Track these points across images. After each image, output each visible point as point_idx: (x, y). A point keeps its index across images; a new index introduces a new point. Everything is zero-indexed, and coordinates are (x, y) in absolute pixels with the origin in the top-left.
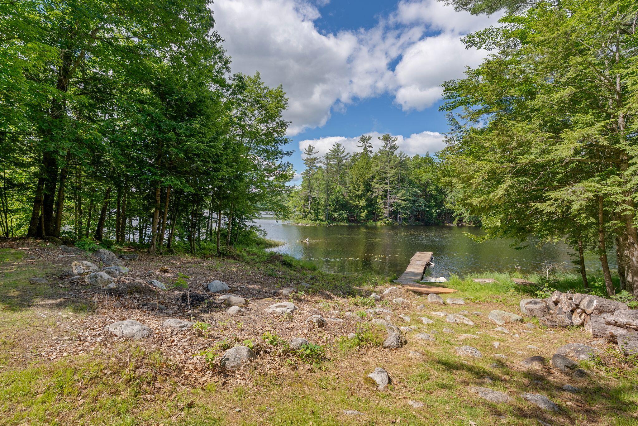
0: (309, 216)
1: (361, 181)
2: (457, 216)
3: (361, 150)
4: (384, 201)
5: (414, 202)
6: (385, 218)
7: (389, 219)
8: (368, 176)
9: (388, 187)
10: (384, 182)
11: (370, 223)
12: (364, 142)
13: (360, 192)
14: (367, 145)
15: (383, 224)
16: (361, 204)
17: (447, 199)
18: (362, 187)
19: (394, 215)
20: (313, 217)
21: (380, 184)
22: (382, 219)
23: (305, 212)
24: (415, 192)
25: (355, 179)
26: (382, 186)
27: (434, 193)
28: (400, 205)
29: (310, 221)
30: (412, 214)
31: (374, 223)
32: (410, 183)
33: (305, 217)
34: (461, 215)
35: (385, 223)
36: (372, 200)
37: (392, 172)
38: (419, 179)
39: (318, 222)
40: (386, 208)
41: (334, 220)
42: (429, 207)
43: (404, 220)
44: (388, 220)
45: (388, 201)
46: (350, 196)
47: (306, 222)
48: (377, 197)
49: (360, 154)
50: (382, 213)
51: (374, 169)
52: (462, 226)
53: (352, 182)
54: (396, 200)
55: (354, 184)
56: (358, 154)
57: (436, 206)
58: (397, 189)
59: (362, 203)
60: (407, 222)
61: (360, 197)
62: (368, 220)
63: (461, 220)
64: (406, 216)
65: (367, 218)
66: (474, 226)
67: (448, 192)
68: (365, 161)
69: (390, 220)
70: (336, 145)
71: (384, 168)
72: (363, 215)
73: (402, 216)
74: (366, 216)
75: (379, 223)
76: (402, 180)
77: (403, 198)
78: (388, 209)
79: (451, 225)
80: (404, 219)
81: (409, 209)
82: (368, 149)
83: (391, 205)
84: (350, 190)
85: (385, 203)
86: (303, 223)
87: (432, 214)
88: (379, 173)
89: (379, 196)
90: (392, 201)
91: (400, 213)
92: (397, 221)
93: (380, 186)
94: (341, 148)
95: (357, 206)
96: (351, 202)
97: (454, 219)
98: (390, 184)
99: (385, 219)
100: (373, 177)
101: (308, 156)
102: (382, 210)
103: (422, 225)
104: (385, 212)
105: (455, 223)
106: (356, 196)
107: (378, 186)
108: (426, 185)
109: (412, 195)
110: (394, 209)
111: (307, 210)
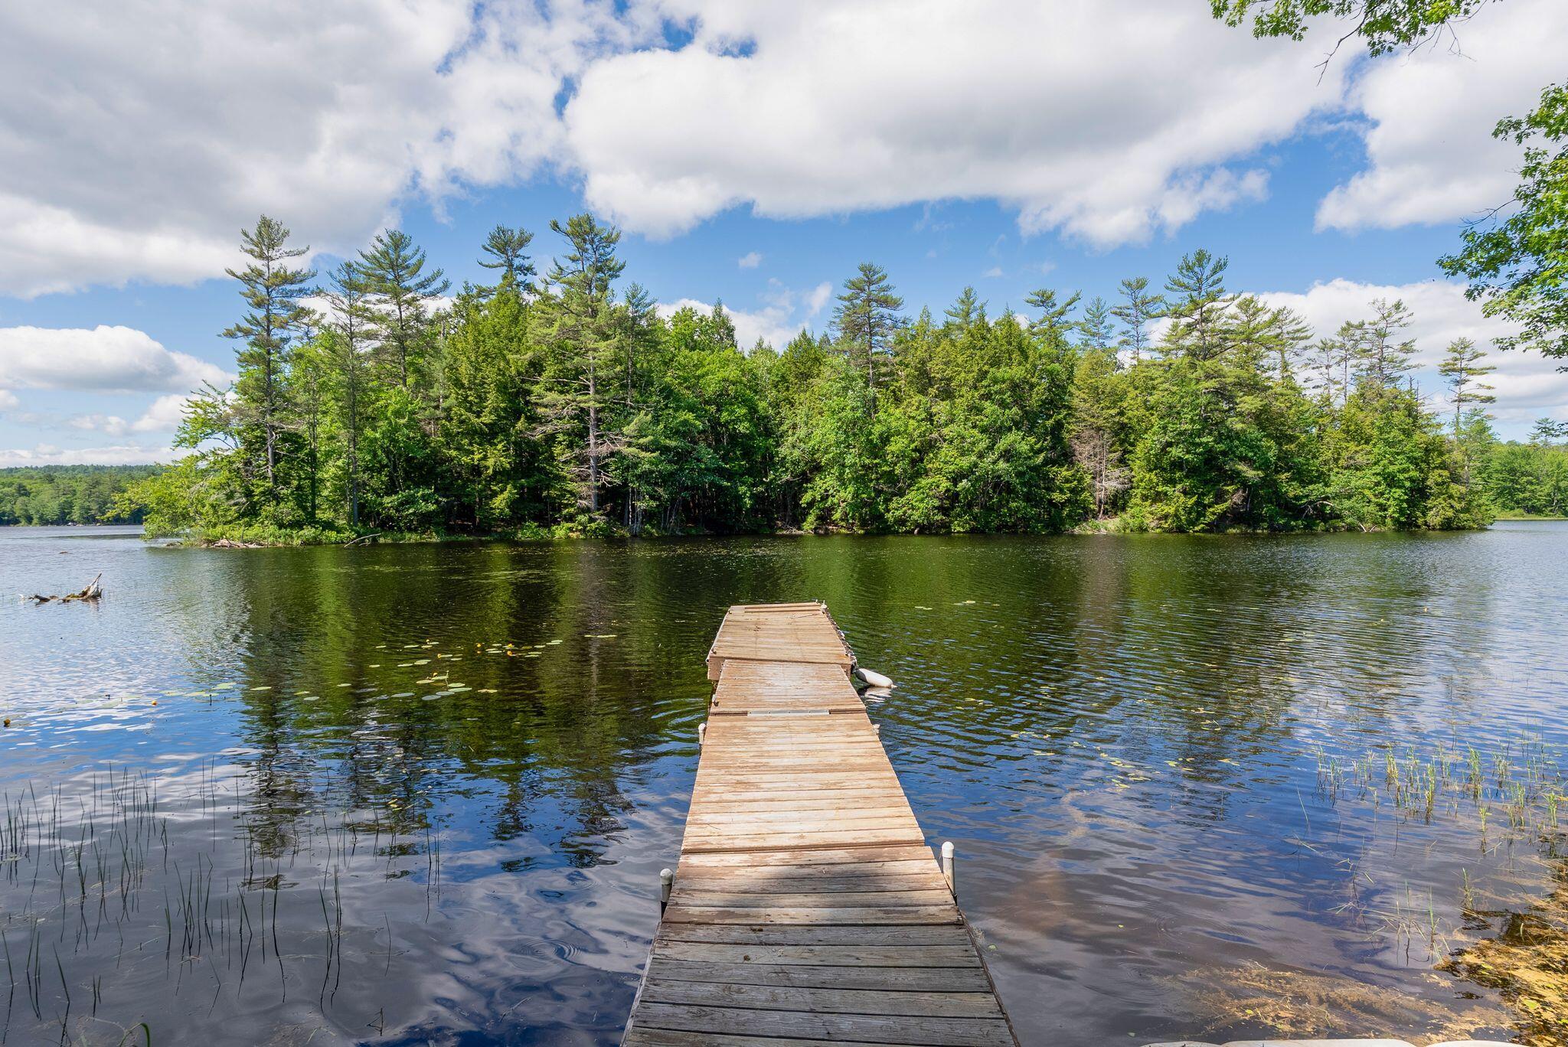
0: (269, 509)
1: (490, 373)
2: (811, 504)
3: (494, 279)
4: (577, 451)
5: (681, 457)
6: (585, 510)
7: (596, 515)
8: (518, 360)
9: (590, 402)
10: (575, 385)
11: (528, 532)
12: (503, 250)
13: (487, 418)
14: (517, 262)
15: (574, 535)
16: (490, 462)
17: (783, 451)
18: (492, 399)
19: (613, 499)
20: (287, 509)
21: (561, 392)
22: (571, 518)
23: (249, 494)
24: (685, 423)
25: (465, 370)
26: (569, 397)
27: (743, 428)
28: (635, 466)
29: (273, 529)
30: (673, 500)
31: (543, 532)
32: (667, 392)
33: (251, 512)
34: (824, 498)
35: (584, 531)
36: (534, 447)
37: (605, 350)
38: (693, 382)
39: (308, 532)
40: (584, 478)
41: (387, 524)
42: (729, 475)
43: (649, 521)
44: (592, 520)
45: (593, 451)
46: (447, 434)
47: (256, 530)
48: (551, 439)
49: (490, 292)
50: (572, 494)
51: (539, 334)
52: (827, 534)
53: (458, 384)
54: (618, 448)
55: (462, 386)
56: (482, 293)
57: (749, 472)
58: (621, 411)
59: (495, 457)
60: (657, 526)
61: (488, 436)
62: (522, 519)
63: (824, 518)
64: (654, 504)
65: (518, 513)
66: (861, 532)
67: (784, 427)
68: (506, 311)
69: (601, 520)
70: (386, 239)
71: (576, 333)
72: (500, 502)
73: (641, 505)
74: (513, 504)
75: (560, 532)
76: (639, 381)
77: (641, 441)
78: (592, 483)
79: (795, 532)
80: (649, 516)
81: (666, 479)
82: (520, 278)
83: (602, 467)
84: (448, 410)
85: (582, 460)
86: (237, 536)
87: (739, 498)
88: (560, 352)
89: (561, 437)
90: (604, 450)
91: (637, 494)
92: (624, 524)
93: (561, 399)
94: (408, 252)
95: (476, 470)
96: (454, 453)
97: (805, 514)
98: (597, 392)
99: (583, 518)
100: (536, 366)
101: (259, 264)
102: (571, 486)
103: (706, 536)
104: (585, 491)
105: (809, 524)
106: (473, 433)
107: (551, 397)
108: (721, 400)
109: (676, 433)
110: (613, 478)
111: (259, 487)
